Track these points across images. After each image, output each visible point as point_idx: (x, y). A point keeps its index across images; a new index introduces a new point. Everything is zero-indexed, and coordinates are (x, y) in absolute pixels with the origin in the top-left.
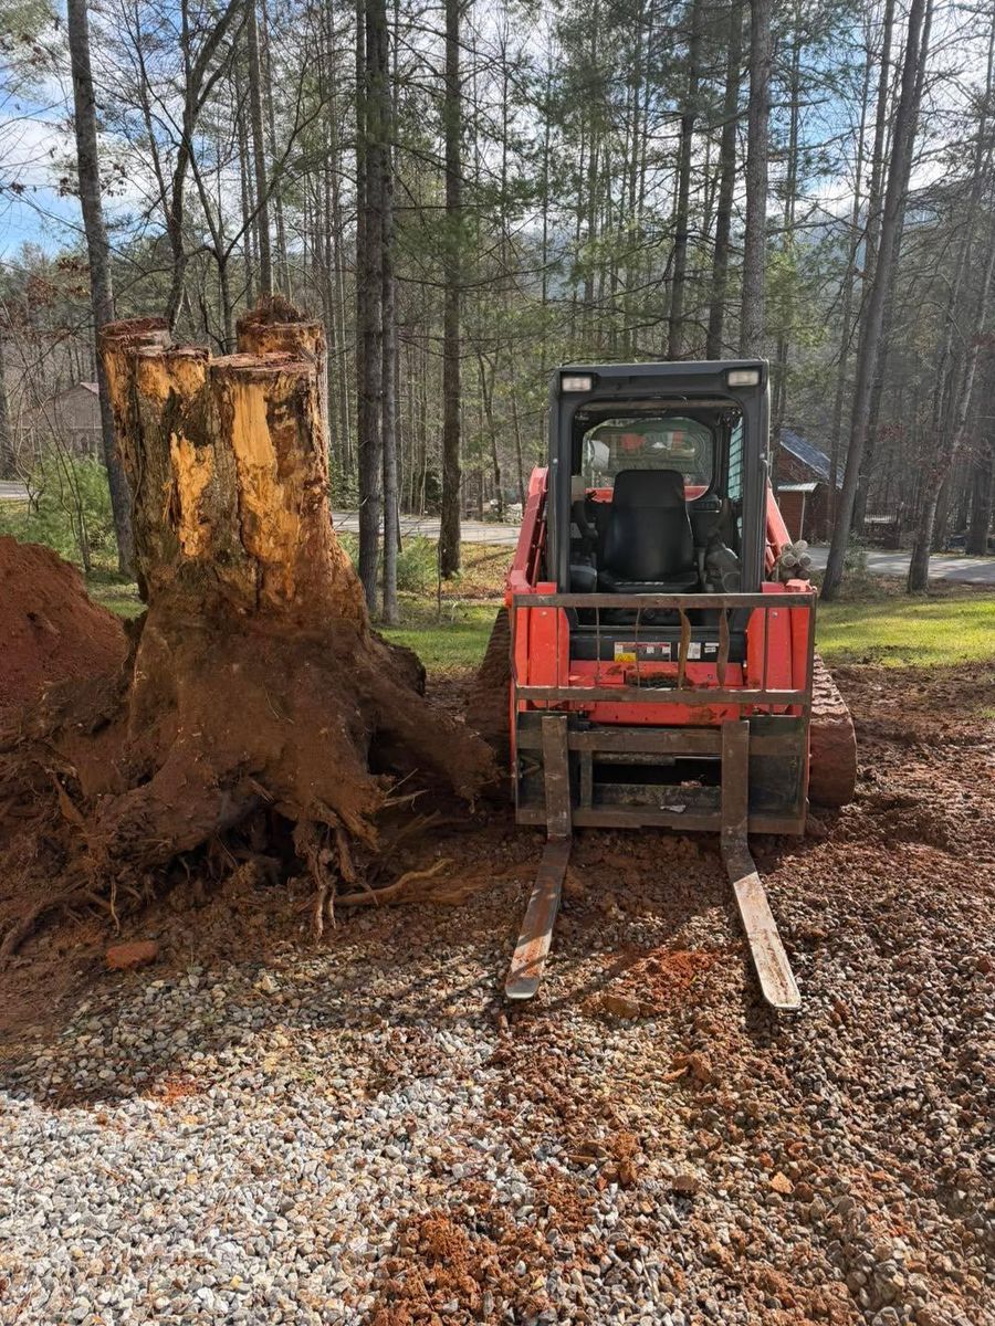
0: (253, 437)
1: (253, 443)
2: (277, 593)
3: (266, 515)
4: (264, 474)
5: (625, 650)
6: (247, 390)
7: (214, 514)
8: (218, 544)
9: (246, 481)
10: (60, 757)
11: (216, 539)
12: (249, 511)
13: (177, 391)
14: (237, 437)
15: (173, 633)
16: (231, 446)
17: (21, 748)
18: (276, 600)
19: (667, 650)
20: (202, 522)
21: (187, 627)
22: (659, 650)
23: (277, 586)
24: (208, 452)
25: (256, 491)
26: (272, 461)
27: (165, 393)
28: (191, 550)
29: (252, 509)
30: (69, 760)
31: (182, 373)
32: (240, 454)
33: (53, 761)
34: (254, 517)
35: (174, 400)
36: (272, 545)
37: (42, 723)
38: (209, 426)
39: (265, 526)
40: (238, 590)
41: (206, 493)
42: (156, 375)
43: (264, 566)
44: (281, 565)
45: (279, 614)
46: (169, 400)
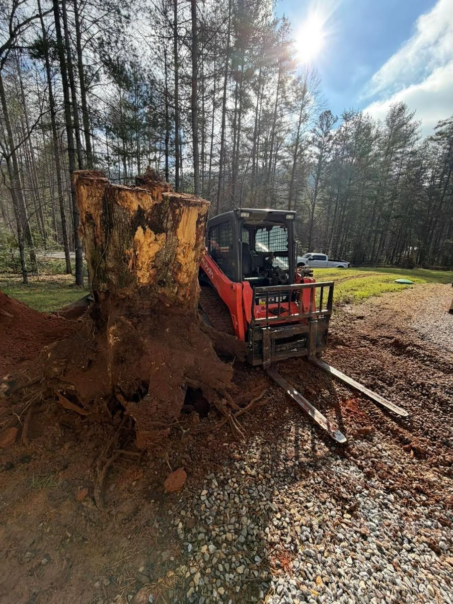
0: (186, 230)
1: (186, 233)
2: (183, 296)
3: (186, 264)
4: (189, 247)
5: (262, 301)
6: (189, 209)
7: (159, 264)
8: (159, 278)
9: (179, 250)
10: (65, 383)
11: (159, 275)
12: (179, 263)
13: (142, 207)
14: (179, 230)
15: (135, 318)
16: (175, 234)
17: (44, 384)
18: (182, 299)
19: (273, 300)
20: (153, 268)
21: (142, 315)
22: (271, 300)
23: (183, 293)
24: (163, 236)
25: (184, 254)
26: (193, 242)
27: (136, 208)
28: (144, 281)
29: (180, 261)
30: (70, 383)
31: (144, 199)
32: (179, 238)
33: (61, 385)
34: (180, 265)
35: (140, 211)
36: (185, 276)
37: (56, 370)
38: (164, 225)
39: (184, 269)
40: (166, 296)
41: (157, 255)
42: (131, 198)
43: (181, 286)
44: (187, 284)
45: (182, 304)
46: (138, 211)
